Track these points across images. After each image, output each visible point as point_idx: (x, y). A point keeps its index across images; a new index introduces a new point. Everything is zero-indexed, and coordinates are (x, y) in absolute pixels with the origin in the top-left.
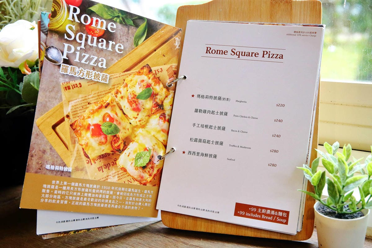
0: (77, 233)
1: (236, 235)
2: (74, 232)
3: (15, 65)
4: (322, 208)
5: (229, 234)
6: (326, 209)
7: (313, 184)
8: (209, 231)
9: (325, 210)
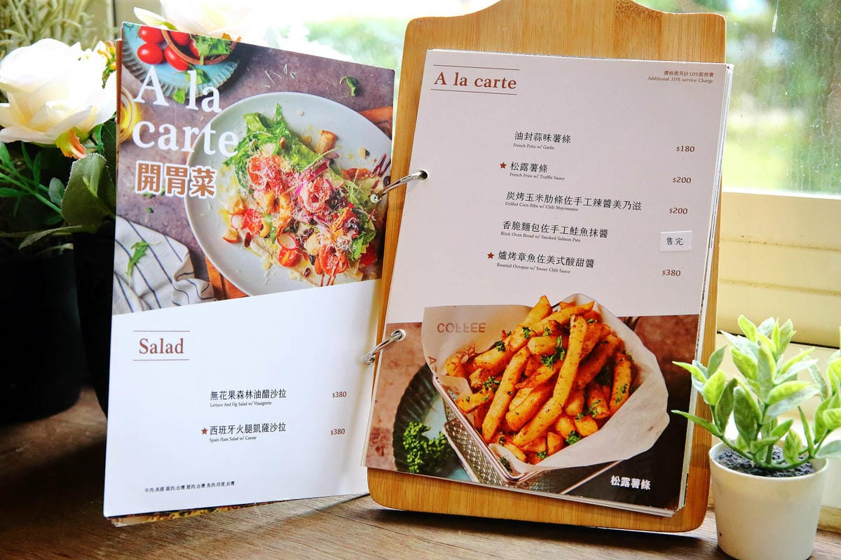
0: (186, 515)
1: (537, 521)
2: (180, 514)
3: (48, 138)
4: (727, 456)
5: (523, 519)
6: (736, 457)
7: (708, 400)
8: (478, 514)
9: (734, 461)
